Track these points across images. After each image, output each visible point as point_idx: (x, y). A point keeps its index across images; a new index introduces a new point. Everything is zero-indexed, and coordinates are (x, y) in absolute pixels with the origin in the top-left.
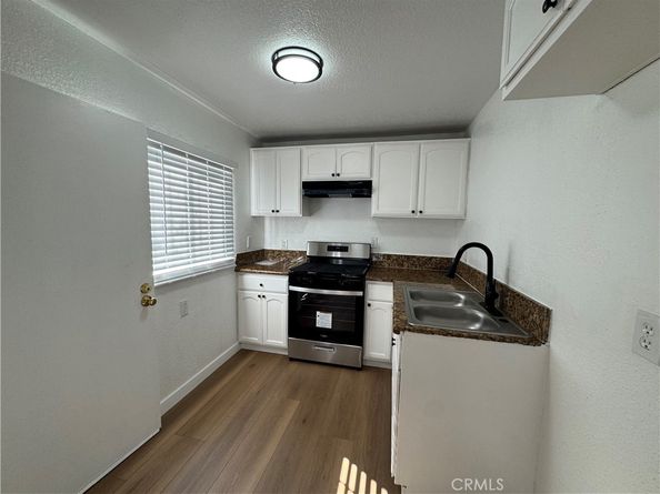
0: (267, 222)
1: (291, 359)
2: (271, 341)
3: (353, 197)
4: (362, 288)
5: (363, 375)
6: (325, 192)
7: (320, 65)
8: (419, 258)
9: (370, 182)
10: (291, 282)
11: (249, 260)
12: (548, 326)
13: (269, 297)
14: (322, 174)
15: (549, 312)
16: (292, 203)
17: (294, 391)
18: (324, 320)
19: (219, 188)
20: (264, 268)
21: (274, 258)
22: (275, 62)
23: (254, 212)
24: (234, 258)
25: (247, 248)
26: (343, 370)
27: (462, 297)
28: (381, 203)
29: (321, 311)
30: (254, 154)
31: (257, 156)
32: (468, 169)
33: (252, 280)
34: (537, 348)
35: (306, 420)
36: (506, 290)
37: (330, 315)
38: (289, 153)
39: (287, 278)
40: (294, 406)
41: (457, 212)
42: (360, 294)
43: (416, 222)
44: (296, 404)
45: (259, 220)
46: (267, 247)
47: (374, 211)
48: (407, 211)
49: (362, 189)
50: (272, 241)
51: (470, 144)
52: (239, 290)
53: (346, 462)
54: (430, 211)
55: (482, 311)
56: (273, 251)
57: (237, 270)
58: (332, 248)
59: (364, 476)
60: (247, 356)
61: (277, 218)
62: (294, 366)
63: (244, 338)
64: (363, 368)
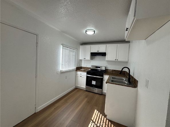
0: (83, 61)
1: (86, 91)
2: (82, 86)
3: (102, 56)
4: (103, 76)
5: (102, 96)
6: (95, 55)
7: (94, 32)
8: (117, 71)
9: (106, 53)
10: (87, 74)
11: (79, 69)
12: (137, 84)
13: (82, 77)
14: (95, 51)
15: (137, 81)
16: (88, 57)
17: (86, 97)
18: (94, 83)
19: (74, 54)
20: (82, 70)
21: (84, 69)
22: (86, 32)
23: (80, 59)
24: (76, 68)
25: (78, 66)
26: (97, 94)
27: (124, 79)
28: (108, 57)
29: (93, 80)
30: (81, 46)
31: (81, 47)
32: (129, 50)
33: (79, 73)
34: (135, 88)
35: (88, 102)
36: (133, 77)
37: (95, 82)
38: (88, 47)
39: (86, 73)
40: (86, 99)
41: (126, 60)
42: (102, 77)
43: (116, 62)
44: (87, 99)
45: (81, 60)
46: (82, 66)
47: (106, 59)
48: (114, 60)
49: (104, 54)
50: (83, 65)
51: (129, 45)
52: (76, 75)
53: (96, 110)
54: (120, 60)
55: (127, 82)
56: (84, 67)
57: (76, 71)
58: (97, 67)
59: (99, 113)
60: (77, 89)
61: (85, 60)
62: (87, 92)
63: (76, 85)
64: (102, 94)
